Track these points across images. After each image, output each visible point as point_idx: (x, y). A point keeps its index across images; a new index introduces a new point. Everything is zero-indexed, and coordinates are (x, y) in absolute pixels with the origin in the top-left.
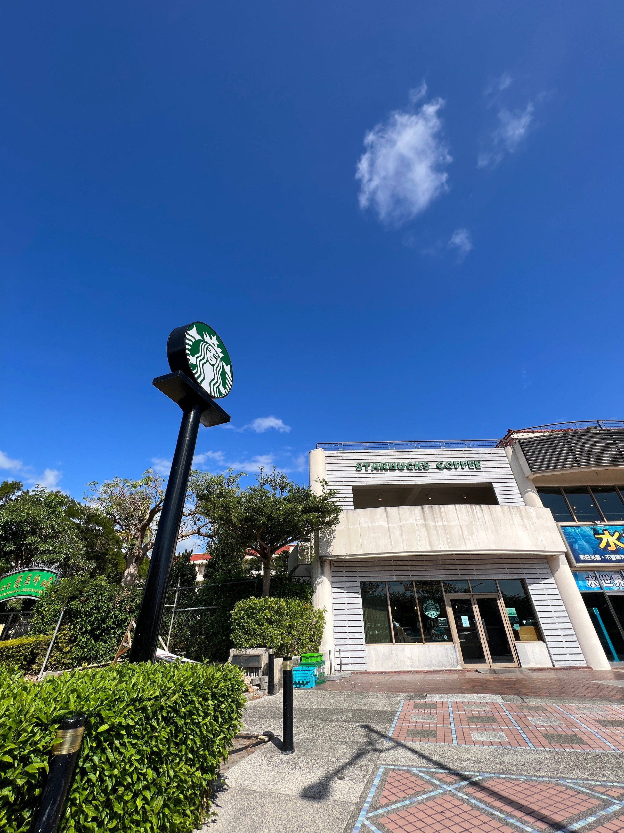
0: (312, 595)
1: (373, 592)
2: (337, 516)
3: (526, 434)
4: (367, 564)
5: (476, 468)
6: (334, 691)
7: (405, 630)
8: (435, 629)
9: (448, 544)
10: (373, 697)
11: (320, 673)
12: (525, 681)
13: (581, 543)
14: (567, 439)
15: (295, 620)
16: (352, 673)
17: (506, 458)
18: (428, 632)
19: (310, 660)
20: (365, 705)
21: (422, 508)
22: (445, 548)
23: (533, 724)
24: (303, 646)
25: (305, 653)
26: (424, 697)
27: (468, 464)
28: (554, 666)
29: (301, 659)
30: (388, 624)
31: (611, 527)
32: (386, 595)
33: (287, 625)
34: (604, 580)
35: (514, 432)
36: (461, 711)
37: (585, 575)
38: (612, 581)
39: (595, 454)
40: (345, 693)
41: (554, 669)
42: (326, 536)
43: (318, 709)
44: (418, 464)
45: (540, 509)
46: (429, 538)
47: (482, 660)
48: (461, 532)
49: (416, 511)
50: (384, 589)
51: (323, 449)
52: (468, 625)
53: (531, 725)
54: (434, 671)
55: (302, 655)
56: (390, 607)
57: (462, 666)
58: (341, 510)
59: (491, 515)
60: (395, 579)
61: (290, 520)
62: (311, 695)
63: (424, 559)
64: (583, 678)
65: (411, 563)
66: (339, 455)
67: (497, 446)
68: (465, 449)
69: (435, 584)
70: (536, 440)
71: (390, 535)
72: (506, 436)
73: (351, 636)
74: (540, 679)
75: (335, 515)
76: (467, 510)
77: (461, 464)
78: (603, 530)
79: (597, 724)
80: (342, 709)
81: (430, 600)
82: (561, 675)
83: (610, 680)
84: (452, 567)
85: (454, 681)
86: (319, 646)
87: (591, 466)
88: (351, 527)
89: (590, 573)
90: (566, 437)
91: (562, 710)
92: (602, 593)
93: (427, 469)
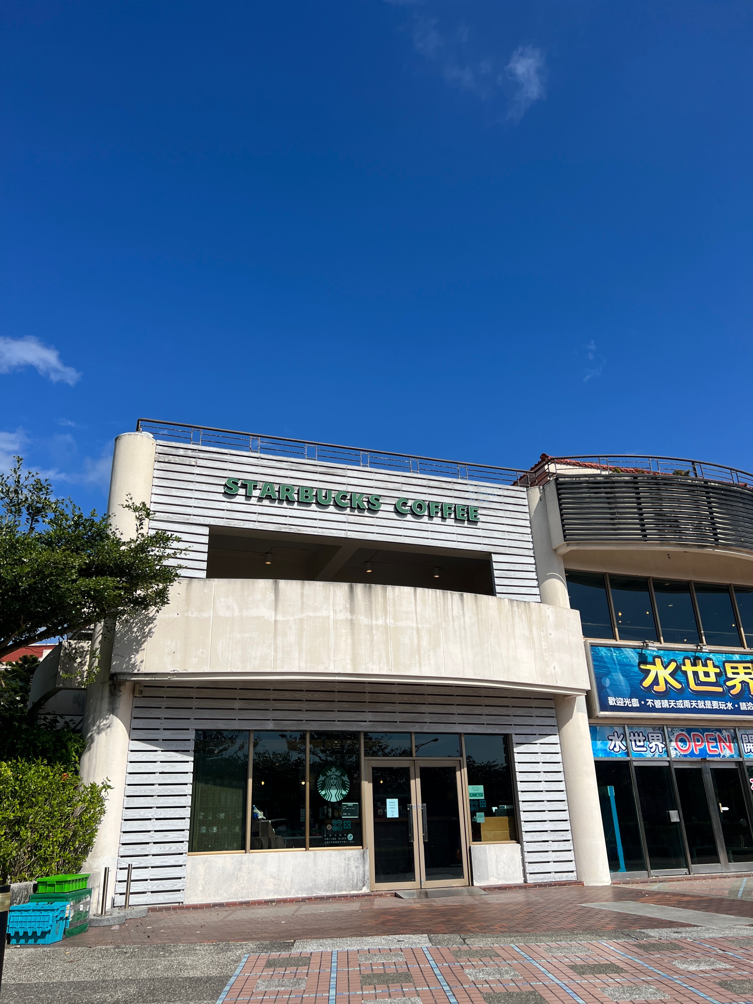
0: (80, 755)
1: (221, 751)
2: (165, 589)
3: (569, 467)
4: (218, 694)
5: (468, 520)
6: (104, 947)
7: (274, 825)
8: (334, 822)
9: (388, 663)
10: (185, 953)
11: (78, 913)
12: (474, 909)
13: (615, 678)
14: (637, 488)
15: (31, 807)
16: (149, 909)
17: (526, 509)
18: (319, 828)
19: (57, 889)
20: (167, 969)
21: (351, 589)
22: (380, 669)
23: (472, 978)
24: (46, 860)
25: (47, 875)
26: (290, 946)
27: (455, 511)
28: (525, 881)
29: (35, 887)
30: (241, 814)
31: (667, 652)
32: (247, 756)
33: (12, 818)
34: (635, 741)
35: (552, 461)
36: (352, 967)
37: (608, 732)
38: (647, 743)
39: (676, 521)
40: (129, 949)
41: (525, 886)
42: (131, 628)
43: (61, 983)
44: (360, 497)
45: (564, 611)
46: (353, 649)
47: (408, 875)
48: (416, 641)
49: (338, 592)
50: (246, 746)
51: (151, 436)
52: (397, 816)
53: (468, 981)
54: (316, 898)
55: (40, 879)
56: (250, 781)
57: (370, 887)
58: (177, 575)
59: (477, 614)
60: (270, 726)
61: (47, 588)
62: (49, 958)
63: (337, 688)
64: (565, 900)
65: (310, 696)
66: (190, 453)
67: (515, 484)
68: (455, 480)
69: (349, 739)
70: (587, 482)
71: (275, 636)
72: (536, 466)
73: (159, 837)
74: (498, 904)
75: (161, 586)
76: (436, 600)
77: (442, 510)
78: (655, 657)
79: (570, 972)
80: (116, 980)
81: (334, 769)
82: (533, 896)
83: (606, 901)
84: (388, 708)
85: (350, 914)
86: (84, 859)
87: (663, 541)
88: (195, 615)
89: (616, 729)
90: (637, 483)
91: (522, 953)
92: (628, 762)
93: (376, 511)
